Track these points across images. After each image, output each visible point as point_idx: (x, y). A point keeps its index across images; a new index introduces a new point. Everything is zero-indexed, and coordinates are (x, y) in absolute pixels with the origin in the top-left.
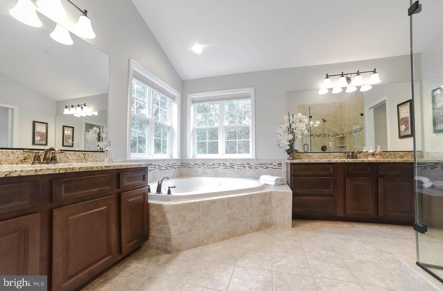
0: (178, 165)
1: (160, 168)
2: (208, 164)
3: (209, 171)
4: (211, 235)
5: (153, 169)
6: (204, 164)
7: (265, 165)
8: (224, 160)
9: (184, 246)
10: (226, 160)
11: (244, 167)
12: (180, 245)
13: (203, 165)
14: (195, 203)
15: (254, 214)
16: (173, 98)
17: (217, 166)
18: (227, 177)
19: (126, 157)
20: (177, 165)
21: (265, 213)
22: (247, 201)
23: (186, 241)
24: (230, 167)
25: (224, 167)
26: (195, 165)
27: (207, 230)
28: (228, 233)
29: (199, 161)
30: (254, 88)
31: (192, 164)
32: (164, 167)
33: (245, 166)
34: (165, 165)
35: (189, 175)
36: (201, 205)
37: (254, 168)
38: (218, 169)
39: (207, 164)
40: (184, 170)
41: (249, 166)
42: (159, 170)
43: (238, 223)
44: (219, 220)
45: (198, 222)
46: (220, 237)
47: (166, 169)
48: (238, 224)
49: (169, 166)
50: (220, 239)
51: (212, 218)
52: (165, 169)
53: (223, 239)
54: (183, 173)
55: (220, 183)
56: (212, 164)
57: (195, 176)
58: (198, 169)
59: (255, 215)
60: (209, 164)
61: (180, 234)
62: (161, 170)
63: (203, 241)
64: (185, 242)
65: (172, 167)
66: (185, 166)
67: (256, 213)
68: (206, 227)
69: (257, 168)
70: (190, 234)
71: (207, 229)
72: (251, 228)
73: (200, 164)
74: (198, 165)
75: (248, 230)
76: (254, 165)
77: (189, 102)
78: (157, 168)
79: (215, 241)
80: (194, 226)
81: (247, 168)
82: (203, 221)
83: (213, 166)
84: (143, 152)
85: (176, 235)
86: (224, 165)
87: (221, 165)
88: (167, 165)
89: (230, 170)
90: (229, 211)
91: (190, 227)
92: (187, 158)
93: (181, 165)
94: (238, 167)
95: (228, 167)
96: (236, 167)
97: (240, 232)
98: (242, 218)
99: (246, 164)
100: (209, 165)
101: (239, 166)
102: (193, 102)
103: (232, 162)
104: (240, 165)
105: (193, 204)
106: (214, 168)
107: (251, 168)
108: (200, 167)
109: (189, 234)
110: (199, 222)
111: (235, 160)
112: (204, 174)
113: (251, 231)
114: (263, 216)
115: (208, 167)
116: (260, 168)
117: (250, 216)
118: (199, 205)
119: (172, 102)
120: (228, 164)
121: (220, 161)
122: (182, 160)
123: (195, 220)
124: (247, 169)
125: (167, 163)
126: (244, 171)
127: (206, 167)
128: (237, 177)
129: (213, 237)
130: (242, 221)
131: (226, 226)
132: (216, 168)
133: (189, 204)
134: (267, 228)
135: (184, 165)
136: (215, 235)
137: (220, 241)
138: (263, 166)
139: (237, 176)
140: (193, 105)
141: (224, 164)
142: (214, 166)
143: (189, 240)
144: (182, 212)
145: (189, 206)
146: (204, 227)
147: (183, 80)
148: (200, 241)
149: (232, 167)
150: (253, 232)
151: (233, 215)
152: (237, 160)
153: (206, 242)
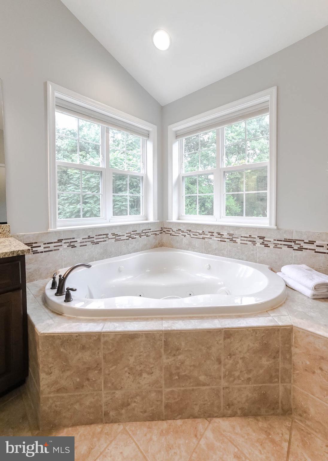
0: (155, 231)
1: (117, 238)
2: (195, 231)
3: (197, 243)
4: (125, 404)
5: (102, 240)
6: (190, 231)
7: (297, 242)
8: (218, 226)
9: (65, 417)
10: (223, 227)
11: (254, 243)
12: (57, 413)
13: (189, 233)
14: (89, 335)
15: (237, 374)
16: (147, 135)
17: (208, 236)
18: (223, 255)
19: (48, 228)
20: (151, 230)
21: (271, 377)
22: (218, 343)
23: (69, 407)
24: (229, 240)
25: (219, 239)
26: (178, 232)
27: (117, 392)
28: (167, 406)
29: (184, 227)
30: (276, 87)
31: (175, 229)
32: (125, 236)
33: (254, 240)
34: (127, 234)
35: (171, 246)
36: (103, 340)
37: (272, 246)
38: (211, 241)
39: (193, 232)
40: (165, 237)
41: (262, 240)
42: (115, 241)
43: (191, 388)
44: (145, 375)
45: (96, 372)
46: (145, 412)
47: (130, 239)
48: (193, 390)
49: (136, 234)
50: (146, 414)
51: (126, 369)
52: (128, 238)
53: (154, 417)
54: (164, 242)
55: (210, 266)
56: (202, 232)
57: (178, 248)
58: (182, 239)
59: (239, 377)
60: (198, 231)
61: (58, 391)
62: (120, 240)
63: (106, 414)
64: (69, 410)
65: (142, 234)
66: (166, 232)
67: (241, 372)
68: (112, 384)
69: (278, 246)
70: (80, 395)
71: (117, 389)
72: (228, 405)
73: (185, 231)
74: (183, 231)
75: (219, 407)
76: (273, 240)
77: (170, 136)
78: (111, 239)
79: (133, 419)
80: (88, 379)
81: (258, 244)
82: (107, 372)
83: (202, 236)
84: (96, 216)
85: (49, 393)
86: (220, 236)
87: (215, 234)
88: (132, 233)
89: (228, 245)
90: (167, 358)
91: (78, 380)
92: (167, 221)
93: (160, 231)
94: (243, 242)
95: (226, 240)
96: (238, 241)
97: (197, 409)
98: (202, 378)
99: (256, 237)
100: (197, 234)
101: (244, 240)
102: (178, 136)
103: (232, 232)
104: (246, 239)
105: (85, 335)
106: (203, 238)
107: (266, 246)
108: (185, 236)
109: (76, 394)
110: (98, 372)
111: (238, 228)
112: (190, 247)
113: (229, 412)
114: (264, 383)
115: (196, 236)
116: (285, 248)
117: (225, 376)
118: (99, 339)
119: (146, 141)
120: (225, 234)
121: (212, 229)
122: (162, 223)
123: (89, 369)
124: (259, 247)
125: (131, 229)
126: (253, 250)
127: (192, 236)
128: (239, 259)
129: (129, 407)
130: (204, 385)
131: (161, 389)
132: (206, 240)
133: (77, 334)
134: (277, 415)
135: (165, 230)
136: (133, 405)
137: (146, 420)
138: (292, 244)
139: (240, 257)
140: (178, 141)
141: (219, 234)
142: (204, 236)
143: (77, 406)
144: (62, 350)
145: (76, 340)
146: (109, 385)
147: (162, 106)
148: (101, 413)
149: (231, 240)
150: (234, 415)
151: (178, 368)
152: (241, 229)
153: (113, 416)
